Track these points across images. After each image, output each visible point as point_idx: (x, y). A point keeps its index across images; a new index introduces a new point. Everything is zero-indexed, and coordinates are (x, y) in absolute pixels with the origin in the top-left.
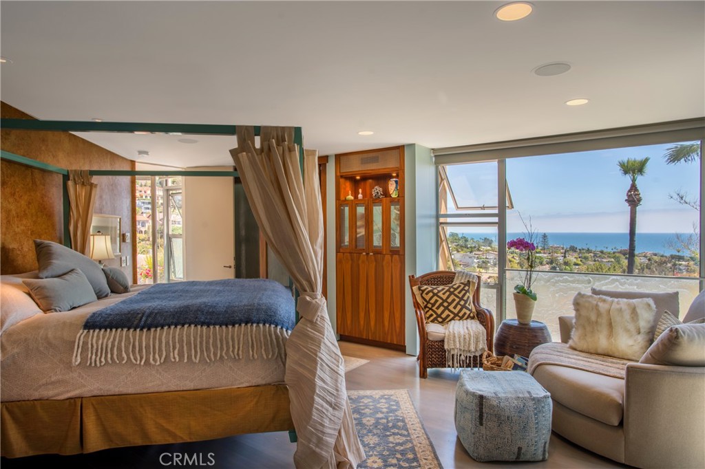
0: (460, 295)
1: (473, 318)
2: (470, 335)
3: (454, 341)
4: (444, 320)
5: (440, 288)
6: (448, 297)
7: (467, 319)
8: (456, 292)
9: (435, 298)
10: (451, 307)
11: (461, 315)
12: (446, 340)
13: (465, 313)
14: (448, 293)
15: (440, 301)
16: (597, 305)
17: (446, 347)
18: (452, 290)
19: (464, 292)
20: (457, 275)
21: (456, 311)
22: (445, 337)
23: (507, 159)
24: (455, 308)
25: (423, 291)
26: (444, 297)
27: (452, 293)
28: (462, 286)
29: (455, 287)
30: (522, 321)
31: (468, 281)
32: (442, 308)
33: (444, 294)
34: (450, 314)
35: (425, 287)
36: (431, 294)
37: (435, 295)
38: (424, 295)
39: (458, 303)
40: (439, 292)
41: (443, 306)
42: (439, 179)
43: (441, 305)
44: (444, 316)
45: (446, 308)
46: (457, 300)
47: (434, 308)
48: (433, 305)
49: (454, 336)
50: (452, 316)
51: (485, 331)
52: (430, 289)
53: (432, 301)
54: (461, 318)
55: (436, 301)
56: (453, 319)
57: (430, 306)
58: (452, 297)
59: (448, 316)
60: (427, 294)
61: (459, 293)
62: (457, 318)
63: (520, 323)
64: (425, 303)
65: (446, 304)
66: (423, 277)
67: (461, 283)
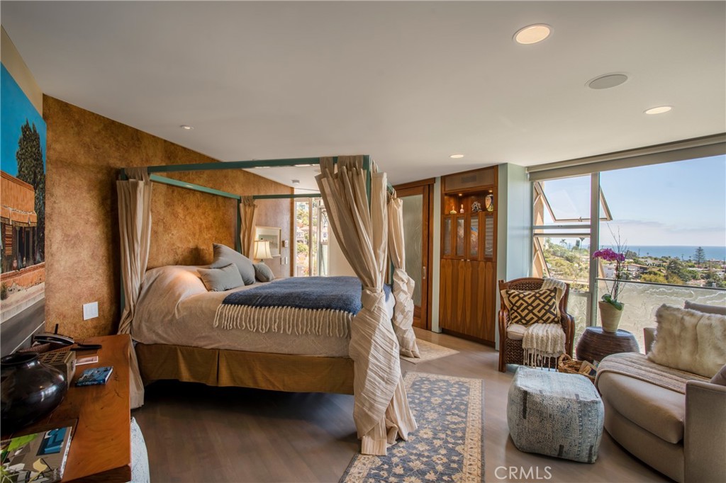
0: (546, 301)
1: (557, 323)
2: (547, 337)
3: (532, 341)
4: (528, 322)
5: (527, 293)
6: (533, 301)
7: (550, 323)
8: (541, 298)
9: (521, 301)
10: (535, 311)
11: (545, 318)
12: (524, 340)
13: (549, 318)
14: (533, 298)
15: (525, 305)
16: (682, 318)
17: (524, 346)
18: (538, 295)
19: (549, 298)
20: (545, 281)
21: (540, 315)
22: (523, 337)
23: (601, 173)
24: (539, 312)
25: (510, 295)
26: (530, 301)
27: (537, 298)
28: (548, 292)
29: (541, 292)
30: (606, 329)
31: (555, 288)
32: (526, 311)
33: (529, 298)
34: (534, 317)
35: (513, 291)
36: (517, 298)
37: (520, 298)
38: (511, 298)
39: (543, 308)
40: (525, 296)
41: (528, 309)
42: (535, 193)
43: (526, 308)
44: (528, 318)
45: (531, 311)
46: (542, 305)
47: (519, 311)
48: (519, 308)
49: (532, 337)
50: (536, 319)
51: (564, 335)
52: (517, 293)
53: (518, 304)
54: (545, 322)
55: (522, 304)
56: (537, 322)
57: (515, 308)
58: (538, 301)
59: (532, 319)
60: (513, 297)
61: (545, 298)
62: (541, 321)
63: (605, 331)
64: (512, 306)
65: (530, 308)
66: (512, 282)
67: (548, 290)
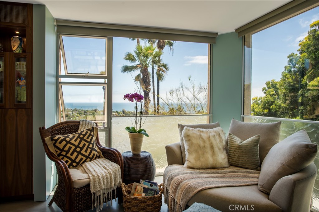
0: (89, 140)
1: (99, 157)
3: (100, 183)
4: (78, 163)
5: (71, 136)
6: (80, 143)
7: (95, 159)
8: (85, 138)
9: (69, 145)
10: (83, 152)
11: (91, 156)
13: (94, 154)
14: (79, 140)
15: (73, 148)
17: (92, 190)
18: (82, 136)
19: (91, 137)
20: (81, 123)
21: (87, 154)
22: (90, 181)
24: (86, 151)
25: (56, 141)
26: (76, 143)
27: (82, 139)
28: (89, 132)
29: (84, 133)
31: (93, 127)
32: (76, 154)
33: (75, 141)
34: (83, 157)
35: (58, 136)
36: (64, 143)
37: (68, 142)
38: (57, 144)
39: (88, 147)
40: (71, 139)
41: (77, 152)
43: (75, 150)
44: (77, 160)
45: (79, 153)
46: (87, 144)
47: (69, 155)
48: (67, 152)
50: (84, 158)
52: (62, 138)
53: (66, 149)
54: (91, 159)
55: (70, 148)
56: (85, 161)
57: (64, 153)
58: (83, 142)
59: (82, 159)
60: (60, 143)
61: (88, 138)
62: (89, 159)
64: (59, 152)
65: (78, 150)
66: (52, 128)
67: (87, 130)
